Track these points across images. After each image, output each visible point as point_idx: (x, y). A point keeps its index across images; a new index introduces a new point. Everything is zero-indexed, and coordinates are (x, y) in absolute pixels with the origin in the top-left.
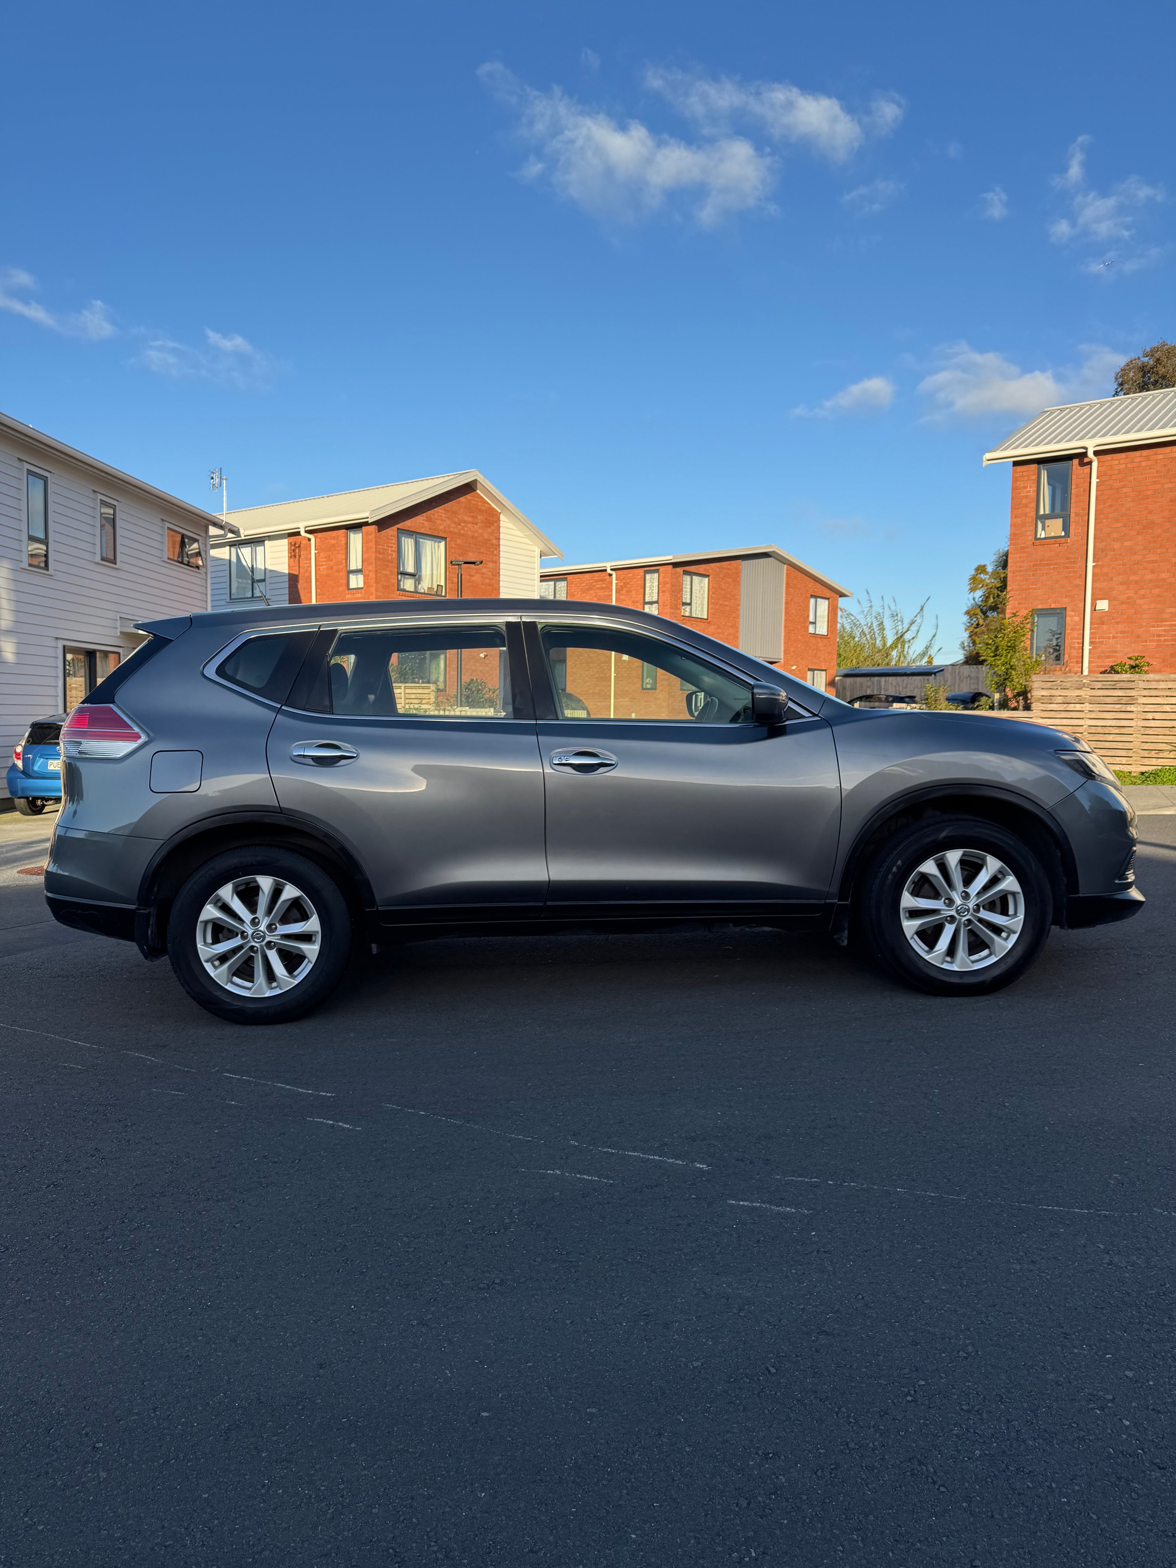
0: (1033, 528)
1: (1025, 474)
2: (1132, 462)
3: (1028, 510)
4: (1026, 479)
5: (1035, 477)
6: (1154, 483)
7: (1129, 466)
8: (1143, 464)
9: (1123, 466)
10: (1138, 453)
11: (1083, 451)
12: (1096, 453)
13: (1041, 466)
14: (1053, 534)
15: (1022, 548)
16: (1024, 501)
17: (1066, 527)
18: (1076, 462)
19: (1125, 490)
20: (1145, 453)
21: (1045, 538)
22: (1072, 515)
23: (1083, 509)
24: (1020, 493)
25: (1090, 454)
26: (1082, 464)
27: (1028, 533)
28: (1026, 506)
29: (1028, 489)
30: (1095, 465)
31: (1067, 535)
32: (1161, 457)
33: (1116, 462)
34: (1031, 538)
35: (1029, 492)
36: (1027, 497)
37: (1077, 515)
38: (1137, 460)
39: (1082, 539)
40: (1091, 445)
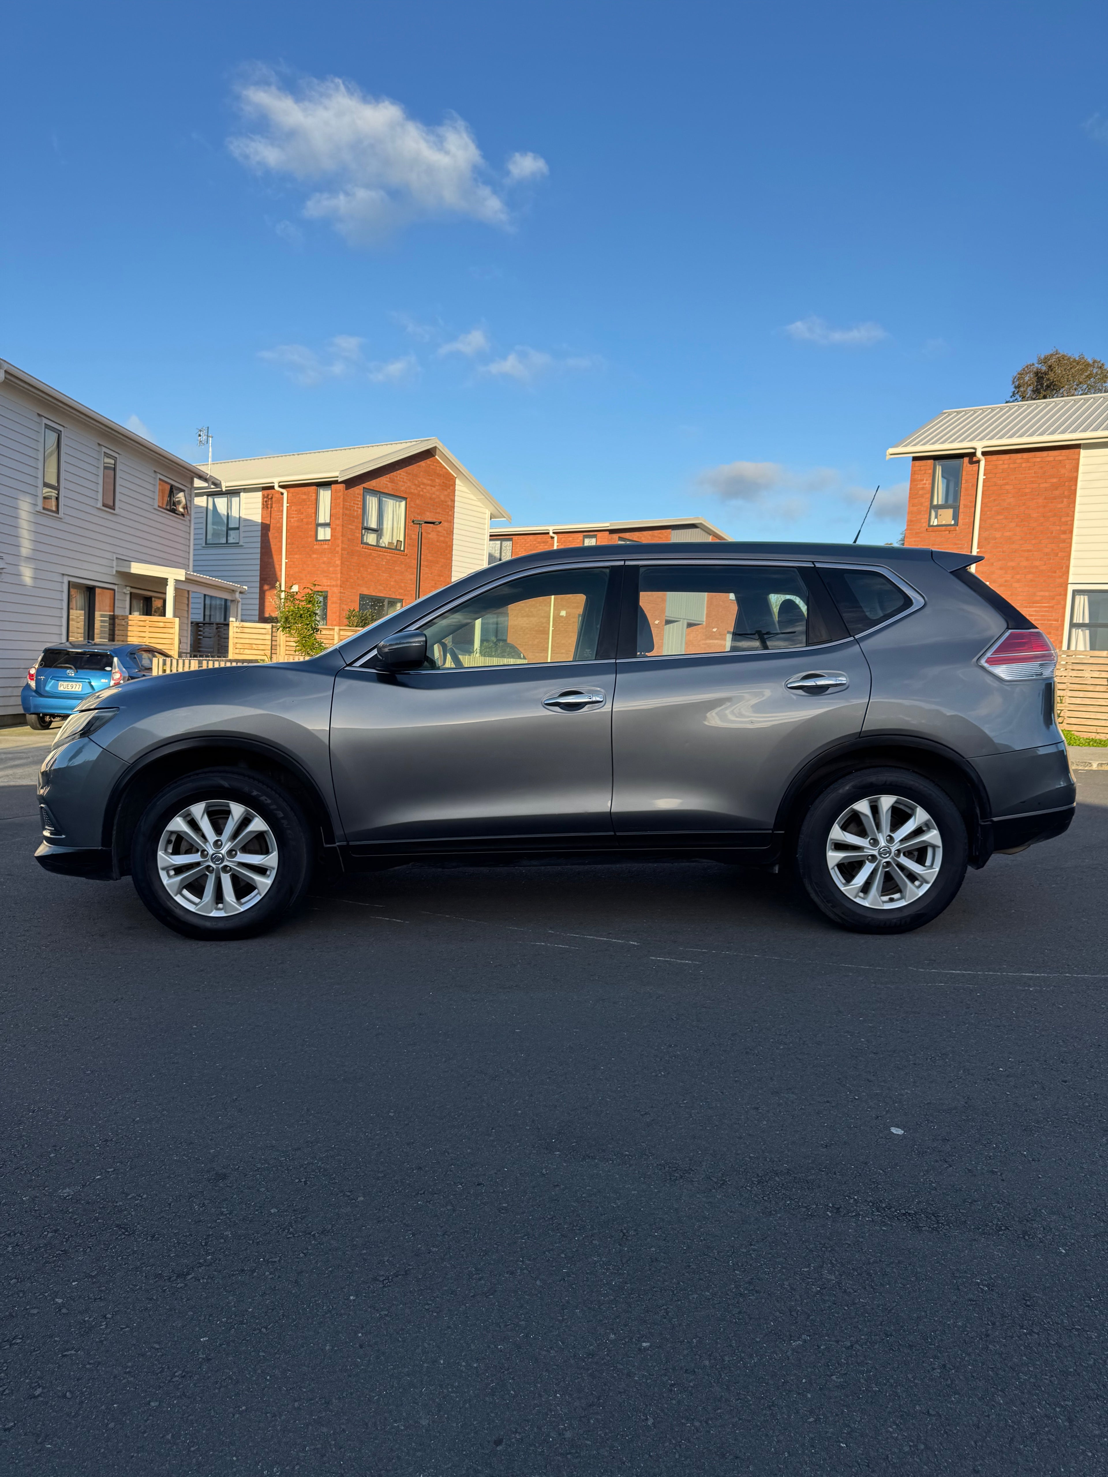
0: (927, 516)
1: (922, 468)
2: (1015, 463)
3: (923, 500)
4: (923, 472)
5: (931, 471)
6: (1033, 482)
7: (1012, 466)
8: (1024, 465)
9: (1006, 466)
10: (1019, 455)
11: (973, 451)
12: (984, 454)
13: (937, 462)
14: (944, 523)
15: (917, 533)
16: (921, 492)
17: (956, 517)
18: (966, 460)
19: (1007, 487)
20: (1025, 455)
21: (937, 526)
22: (962, 506)
23: (971, 502)
24: (917, 485)
25: (979, 454)
26: (971, 462)
27: (923, 521)
28: (922, 496)
29: (924, 482)
30: (982, 464)
31: (956, 524)
32: (1038, 460)
33: (1001, 462)
34: (925, 525)
35: (925, 484)
36: (923, 488)
37: (965, 506)
38: (1019, 461)
39: (969, 527)
40: (979, 446)
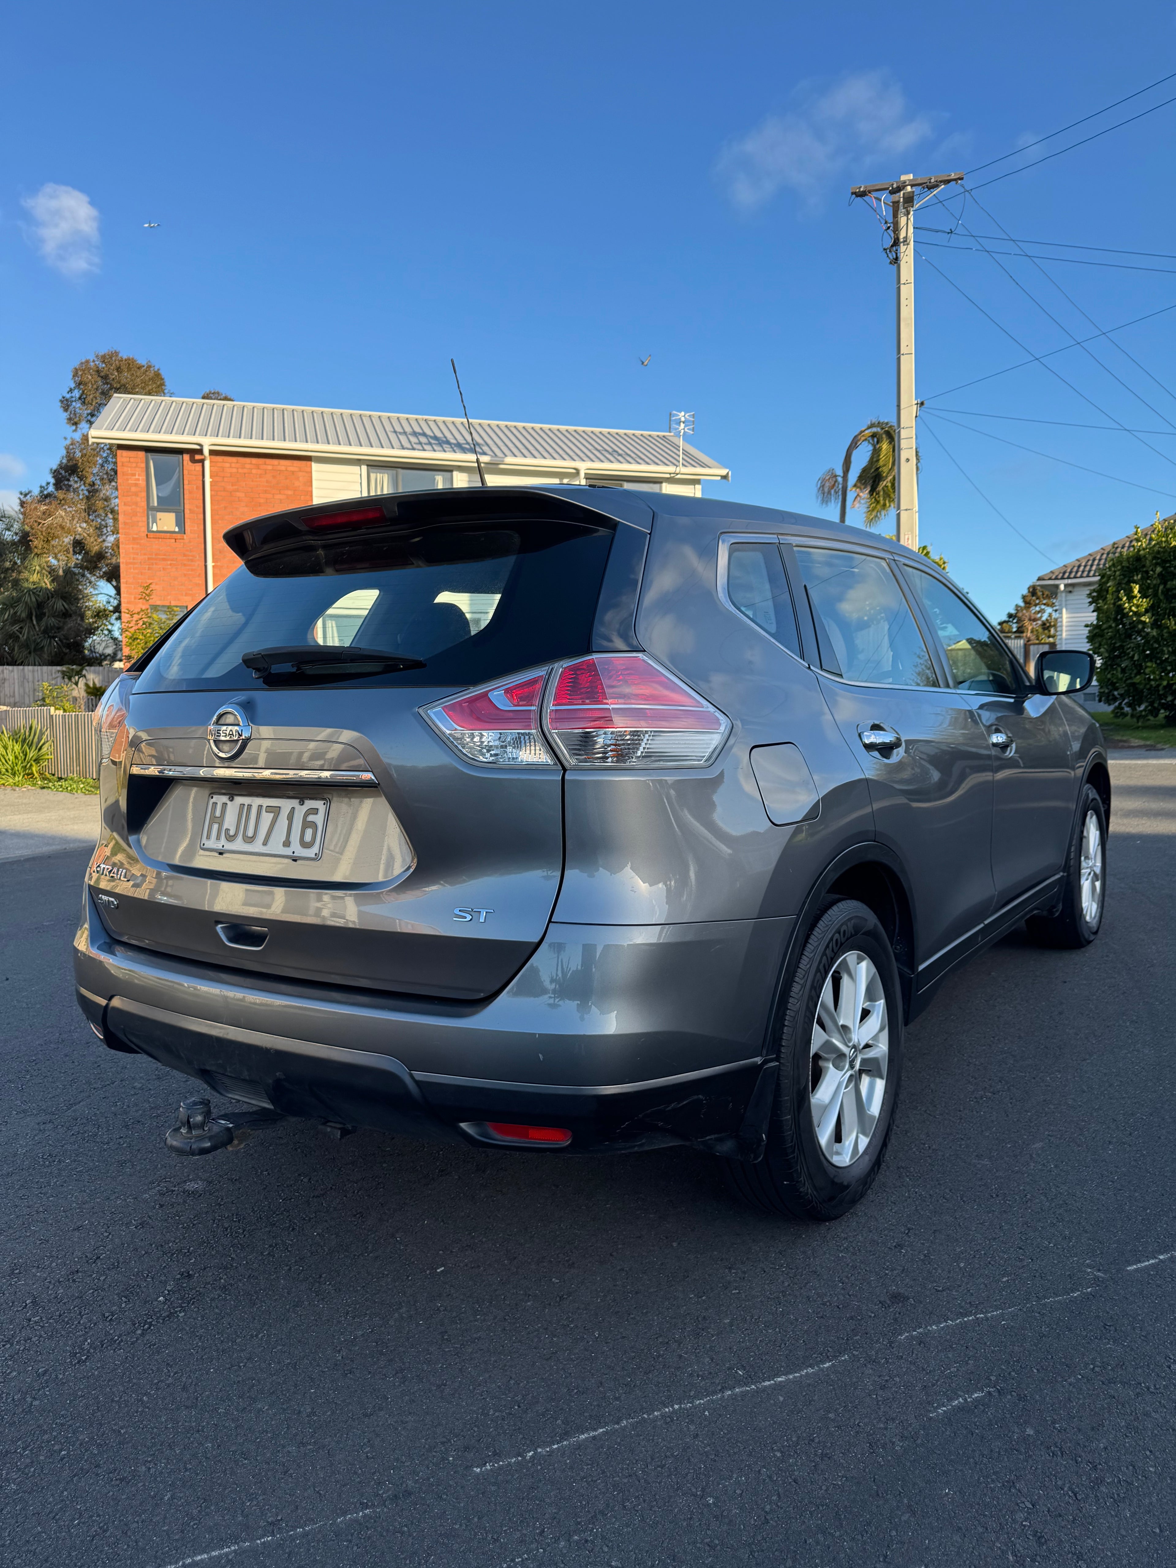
0: (145, 519)
1: (132, 460)
2: (243, 468)
3: (138, 499)
4: (134, 465)
5: (143, 465)
6: (266, 492)
7: (240, 470)
8: (254, 471)
9: (234, 470)
10: (248, 460)
11: (198, 447)
12: (213, 453)
13: (149, 455)
14: (165, 529)
15: (134, 539)
16: (133, 489)
17: (181, 522)
18: (186, 457)
19: (238, 494)
20: (254, 461)
21: (158, 532)
22: (187, 511)
23: (197, 507)
24: (128, 480)
25: (206, 452)
26: (193, 461)
27: (140, 524)
28: (136, 494)
29: (137, 477)
30: (207, 463)
31: (183, 530)
32: (270, 467)
33: (227, 465)
34: (144, 529)
35: (138, 480)
36: (136, 485)
37: (191, 511)
38: (248, 466)
39: (198, 537)
40: (207, 443)
